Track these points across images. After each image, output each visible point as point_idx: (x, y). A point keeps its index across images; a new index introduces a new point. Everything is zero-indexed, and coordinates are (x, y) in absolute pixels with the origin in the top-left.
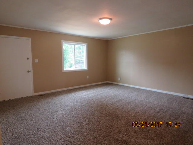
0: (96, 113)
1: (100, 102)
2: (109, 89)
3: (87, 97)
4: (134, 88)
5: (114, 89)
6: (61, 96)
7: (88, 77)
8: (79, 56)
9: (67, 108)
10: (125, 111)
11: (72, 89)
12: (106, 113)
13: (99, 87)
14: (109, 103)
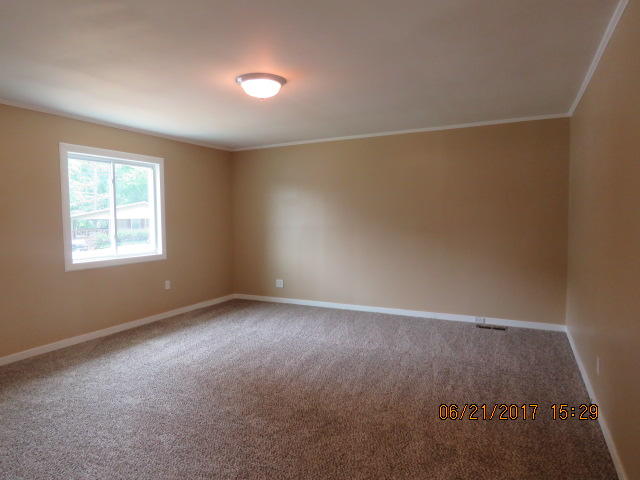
0: (253, 423)
1: (244, 373)
2: (256, 323)
3: (186, 360)
4: (333, 310)
5: (272, 320)
6: (74, 373)
7: (168, 285)
8: (87, 205)
9: (125, 422)
10: (347, 397)
11: (108, 338)
12: (290, 413)
13: (214, 317)
14: (279, 372)
